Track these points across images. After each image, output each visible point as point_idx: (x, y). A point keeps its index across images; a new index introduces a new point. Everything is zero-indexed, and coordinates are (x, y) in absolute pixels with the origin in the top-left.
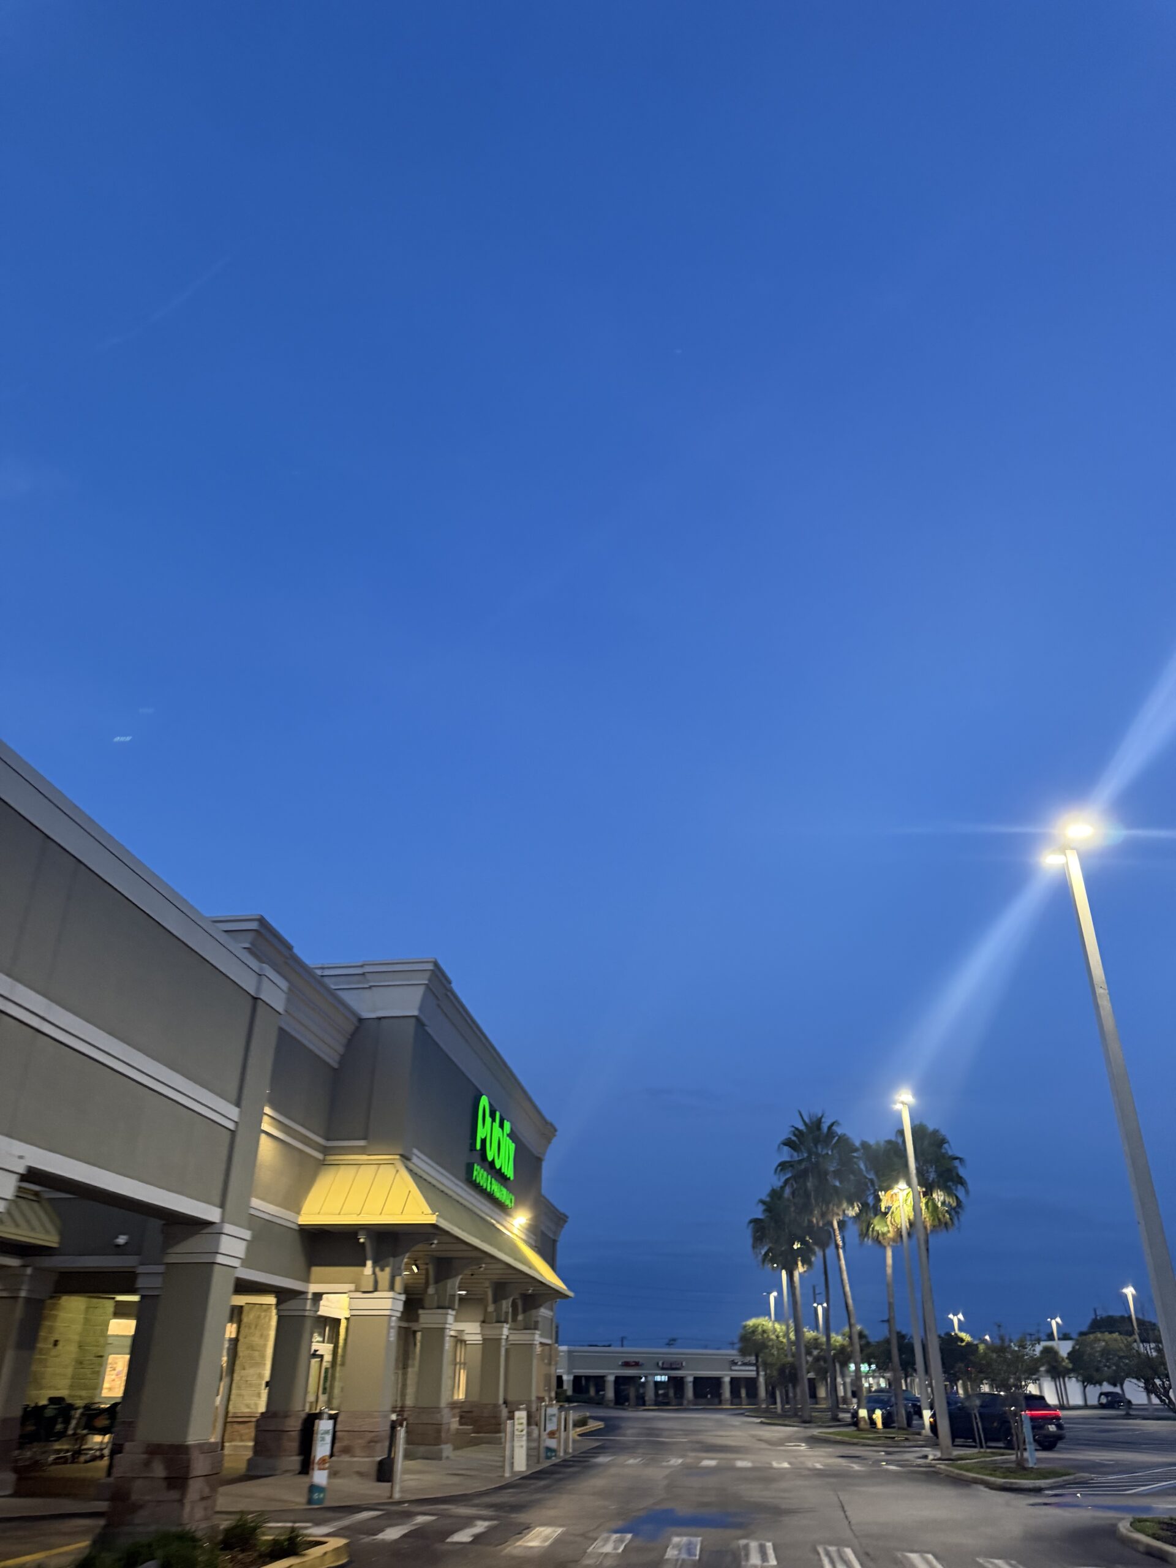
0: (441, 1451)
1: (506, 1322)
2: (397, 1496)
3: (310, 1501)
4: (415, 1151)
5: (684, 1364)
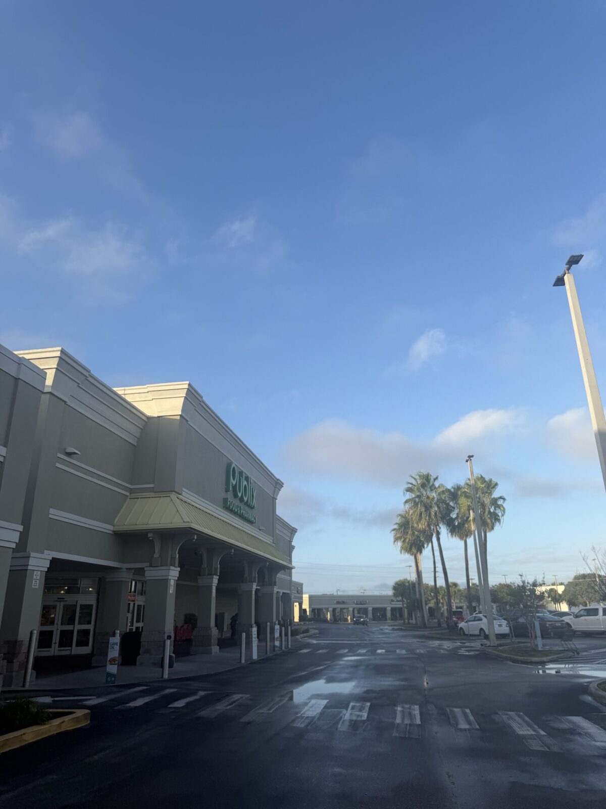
0: (211, 649)
1: (255, 582)
2: (166, 676)
3: (107, 682)
4: (184, 489)
5: (367, 602)
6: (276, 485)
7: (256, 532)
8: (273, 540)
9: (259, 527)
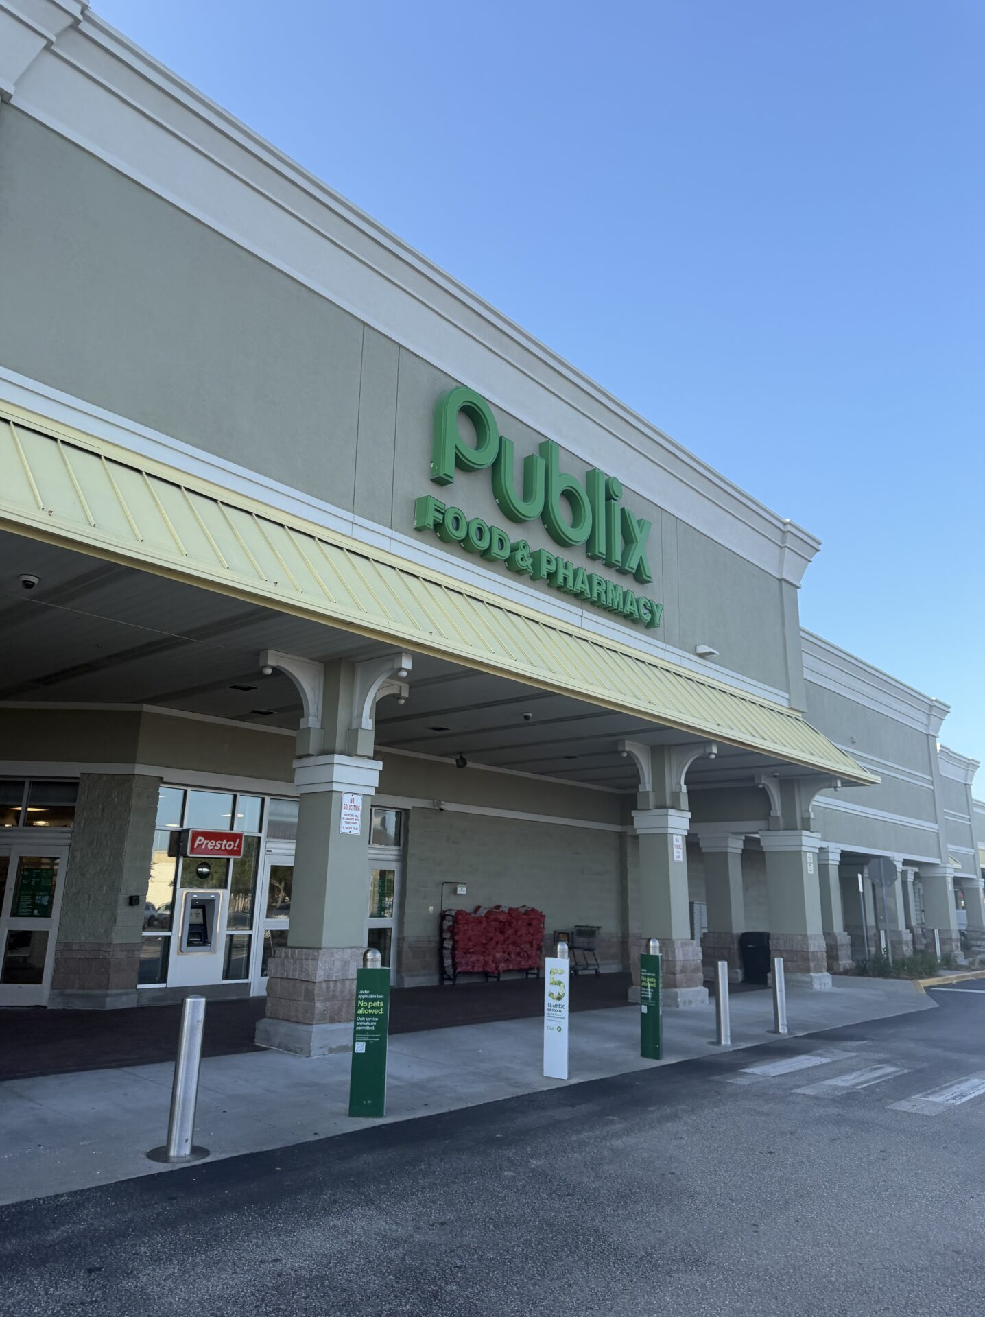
6: (784, 542)
7: (669, 657)
8: (789, 700)
9: (695, 648)
